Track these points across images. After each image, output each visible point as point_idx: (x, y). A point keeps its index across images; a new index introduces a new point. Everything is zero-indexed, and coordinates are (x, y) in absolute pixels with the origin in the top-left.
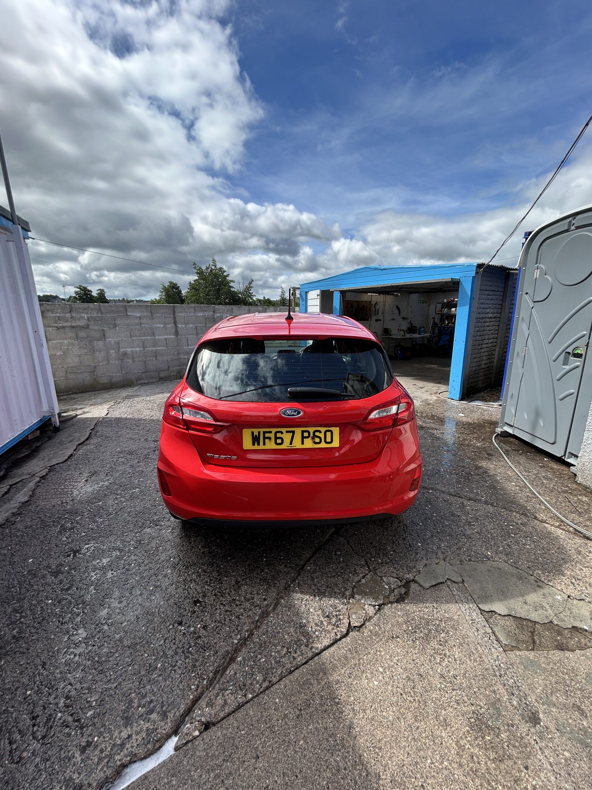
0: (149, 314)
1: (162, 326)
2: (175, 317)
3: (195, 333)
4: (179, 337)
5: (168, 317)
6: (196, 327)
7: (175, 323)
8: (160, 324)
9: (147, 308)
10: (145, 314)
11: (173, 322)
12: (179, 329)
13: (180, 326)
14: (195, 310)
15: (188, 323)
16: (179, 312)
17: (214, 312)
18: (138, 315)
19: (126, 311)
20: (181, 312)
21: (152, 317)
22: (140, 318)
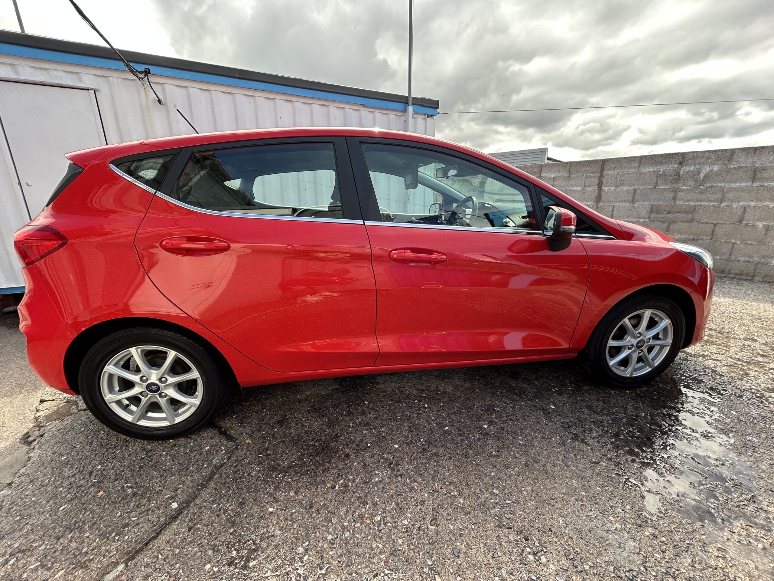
0: (566, 174)
1: (579, 189)
2: (601, 176)
3: (630, 198)
4: (601, 204)
5: (591, 177)
6: (635, 191)
7: (600, 185)
8: (578, 186)
9: (565, 166)
10: (561, 174)
11: (596, 183)
12: (603, 194)
13: (606, 189)
14: (640, 164)
15: (621, 185)
16: (610, 169)
17: (680, 164)
18: (553, 176)
19: (541, 171)
20: (614, 168)
21: (569, 178)
22: (554, 179)
